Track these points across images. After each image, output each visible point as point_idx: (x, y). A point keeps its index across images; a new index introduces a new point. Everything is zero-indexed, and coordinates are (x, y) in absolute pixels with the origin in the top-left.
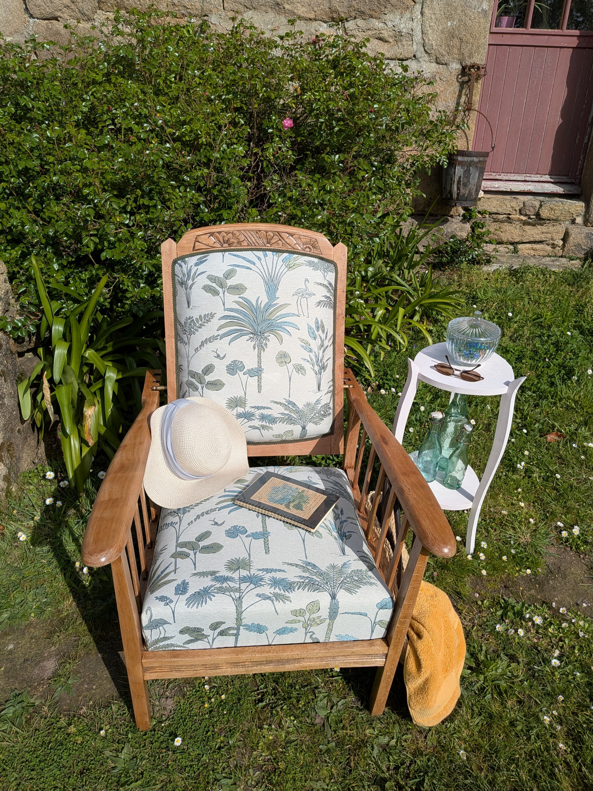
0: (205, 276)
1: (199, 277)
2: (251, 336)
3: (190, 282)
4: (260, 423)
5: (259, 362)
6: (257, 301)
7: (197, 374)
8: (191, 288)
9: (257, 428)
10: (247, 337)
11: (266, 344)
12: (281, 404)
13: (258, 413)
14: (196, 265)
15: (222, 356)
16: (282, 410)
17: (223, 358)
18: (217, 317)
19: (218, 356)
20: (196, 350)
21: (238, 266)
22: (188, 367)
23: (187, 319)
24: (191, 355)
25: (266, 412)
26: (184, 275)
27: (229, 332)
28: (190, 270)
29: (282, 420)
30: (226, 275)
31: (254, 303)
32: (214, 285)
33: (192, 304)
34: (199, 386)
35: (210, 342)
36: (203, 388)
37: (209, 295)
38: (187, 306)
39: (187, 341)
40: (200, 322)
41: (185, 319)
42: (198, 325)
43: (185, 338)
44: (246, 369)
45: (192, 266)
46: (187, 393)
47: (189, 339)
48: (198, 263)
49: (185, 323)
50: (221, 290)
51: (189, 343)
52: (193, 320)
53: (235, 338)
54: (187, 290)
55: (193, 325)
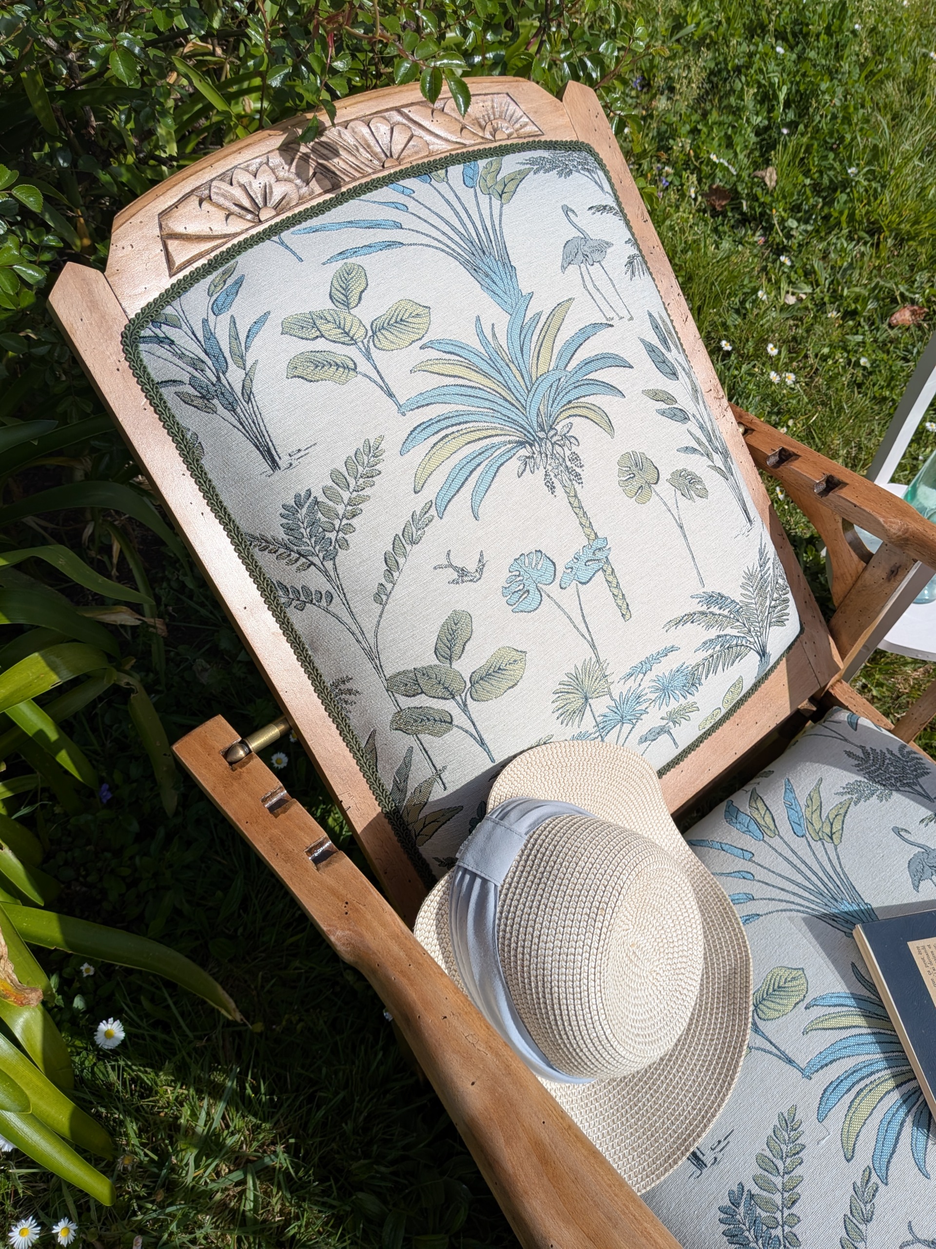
0: (270, 332)
1: (257, 342)
2: (524, 452)
3: (235, 376)
4: (665, 710)
5: (586, 524)
6: (480, 333)
7: (425, 672)
8: (248, 394)
9: (662, 730)
10: (514, 464)
11: (575, 458)
12: (690, 618)
13: (648, 681)
14: (217, 309)
15: (472, 566)
16: (699, 633)
17: (480, 570)
18: (391, 446)
19: (462, 572)
20: (381, 596)
21: (355, 252)
22: (379, 668)
23: (290, 511)
24: (368, 625)
25: (664, 668)
26: (196, 364)
27: (450, 479)
28: (210, 336)
29: (711, 665)
30: (338, 296)
31: (474, 342)
32: (321, 344)
33: (283, 449)
34: (450, 706)
35: (413, 542)
36: (464, 707)
37: (324, 389)
38: (266, 467)
39: (329, 587)
40: (346, 495)
41: (282, 516)
42: (340, 509)
43: (314, 580)
44: (560, 569)
45: (205, 321)
46: (418, 756)
47: (332, 573)
48: (220, 303)
49: (289, 529)
50: (352, 352)
51: (340, 588)
52: (316, 502)
53: (483, 488)
54: (239, 410)
55: (323, 519)
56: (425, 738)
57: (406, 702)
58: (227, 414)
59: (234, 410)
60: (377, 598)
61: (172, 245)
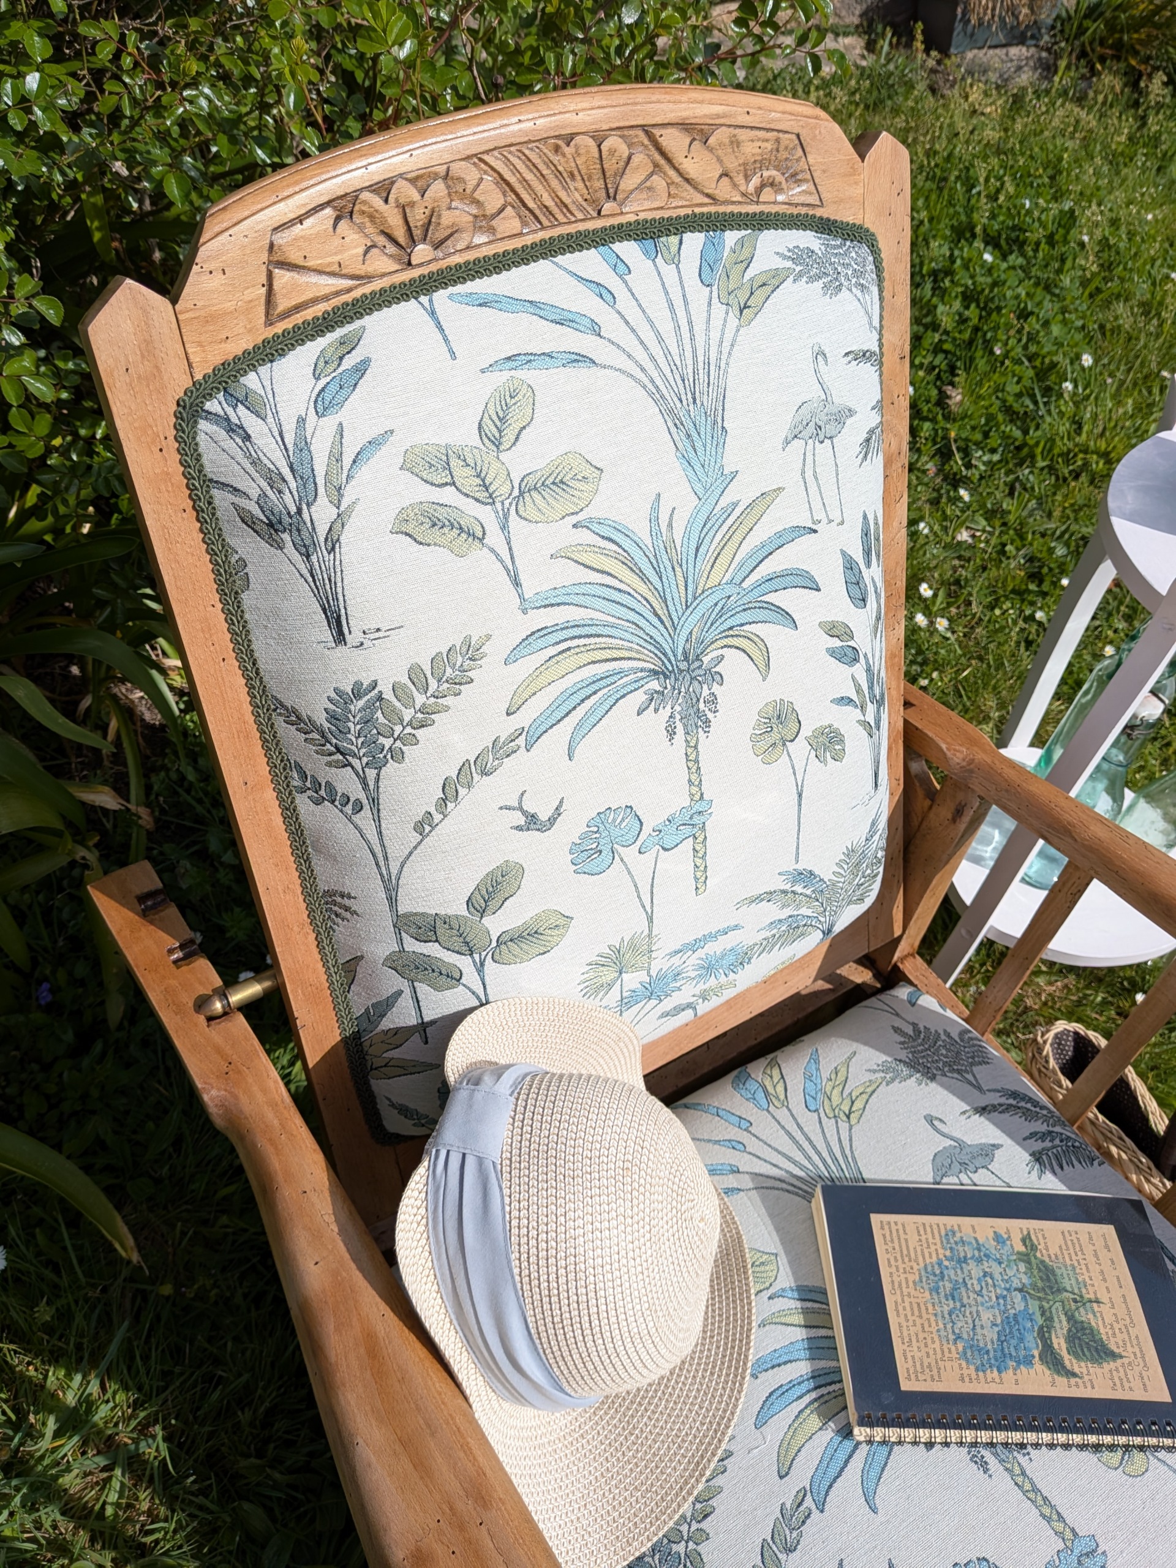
0: (388, 458)
1: (364, 473)
2: (655, 685)
3: (322, 514)
4: (699, 988)
5: (695, 781)
6: (654, 519)
7: (447, 920)
8: (333, 544)
9: (688, 1006)
10: (637, 699)
11: (713, 700)
12: (768, 896)
13: (693, 960)
14: (323, 404)
15: (545, 814)
16: (771, 913)
18: (495, 651)
19: (532, 822)
20: (424, 826)
21: (528, 359)
22: (392, 901)
23: (343, 698)
24: (396, 852)
25: (719, 946)
26: (274, 479)
27: (555, 704)
28: (304, 445)
29: (768, 945)
30: (490, 428)
31: (642, 532)
32: (448, 495)
33: (356, 624)
34: (465, 964)
35: (485, 773)
36: (480, 968)
37: (435, 557)
38: (327, 635)
39: (362, 796)
40: (420, 699)
41: (330, 699)
42: (408, 715)
43: (346, 782)
44: (647, 830)
45: (301, 421)
46: (405, 1002)
47: (371, 784)
48: (328, 396)
49: (332, 717)
50: (487, 515)
51: (375, 802)
52: (380, 698)
53: (593, 720)
54: (314, 558)
55: (382, 719)
56: (422, 989)
57: (412, 945)
58: (297, 557)
59: (308, 556)
60: (419, 827)
61: (282, 277)
